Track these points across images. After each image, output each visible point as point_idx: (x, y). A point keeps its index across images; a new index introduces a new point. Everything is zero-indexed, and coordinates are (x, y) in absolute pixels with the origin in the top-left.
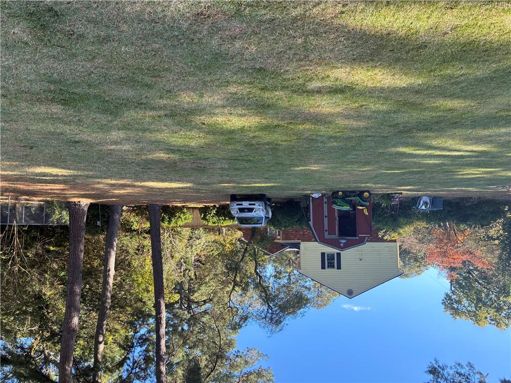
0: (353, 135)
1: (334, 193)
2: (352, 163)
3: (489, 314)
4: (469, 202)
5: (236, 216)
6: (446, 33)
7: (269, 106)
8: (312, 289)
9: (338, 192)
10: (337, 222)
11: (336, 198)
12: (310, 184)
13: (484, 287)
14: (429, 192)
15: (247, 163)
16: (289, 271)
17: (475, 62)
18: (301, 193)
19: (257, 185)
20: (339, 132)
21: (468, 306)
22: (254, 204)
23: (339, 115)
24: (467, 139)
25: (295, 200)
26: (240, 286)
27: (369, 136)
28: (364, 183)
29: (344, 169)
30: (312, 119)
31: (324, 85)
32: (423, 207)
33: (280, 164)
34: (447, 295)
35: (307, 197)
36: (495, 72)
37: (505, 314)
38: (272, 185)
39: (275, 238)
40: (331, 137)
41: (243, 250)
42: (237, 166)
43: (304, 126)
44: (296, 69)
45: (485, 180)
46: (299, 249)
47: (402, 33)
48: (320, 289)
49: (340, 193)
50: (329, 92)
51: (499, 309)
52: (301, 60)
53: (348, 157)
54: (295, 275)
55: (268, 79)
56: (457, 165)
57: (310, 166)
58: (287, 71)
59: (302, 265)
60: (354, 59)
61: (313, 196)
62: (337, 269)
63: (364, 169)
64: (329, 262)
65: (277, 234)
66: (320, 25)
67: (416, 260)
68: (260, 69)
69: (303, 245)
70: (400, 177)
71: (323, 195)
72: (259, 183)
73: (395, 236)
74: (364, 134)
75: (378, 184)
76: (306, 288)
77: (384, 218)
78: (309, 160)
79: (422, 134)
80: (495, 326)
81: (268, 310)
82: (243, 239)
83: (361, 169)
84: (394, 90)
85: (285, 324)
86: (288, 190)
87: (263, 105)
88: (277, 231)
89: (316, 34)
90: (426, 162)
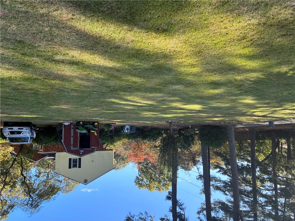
0: (86, 90)
1: (77, 123)
2: (87, 106)
3: (155, 185)
4: (147, 128)
5: (8, 137)
6: (128, 43)
7: (29, 66)
8: (63, 181)
9: (80, 122)
10: (79, 140)
11: (79, 125)
12: (62, 117)
13: (154, 171)
14: (129, 123)
15: (15, 101)
16: (47, 171)
17: (143, 60)
18: (57, 122)
19: (25, 116)
20: (77, 87)
21: (146, 182)
22: (22, 129)
23: (76, 77)
24: (144, 98)
25: (53, 127)
26: (9, 184)
27: (95, 91)
28: (94, 118)
29: (83, 109)
30: (60, 78)
31: (66, 59)
32: (126, 131)
33: (40, 103)
34: (137, 177)
35: (61, 124)
36: (153, 66)
37: (162, 184)
38: (36, 116)
39: (38, 151)
40: (73, 90)
41: (13, 160)
42: (8, 103)
43: (55, 81)
44: (46, 45)
45: (153, 118)
46: (55, 157)
47: (107, 38)
48: (68, 181)
49: (81, 123)
50: (69, 63)
51: (160, 182)
52: (49, 41)
53: (84, 102)
54: (52, 173)
55: (26, 48)
56: (141, 110)
57: (61, 106)
58: (40, 46)
59: (56, 167)
60: (82, 47)
61: (65, 124)
62: (79, 168)
63: (94, 109)
64: (74, 164)
65: (40, 149)
66: (59, 22)
67: (123, 160)
68: (20, 42)
69: (58, 154)
70: (114, 115)
71: (71, 124)
72: (26, 114)
73: (112, 147)
74: (92, 90)
75: (102, 118)
76: (59, 181)
77: (106, 137)
78: (60, 102)
79: (122, 93)
80: (158, 191)
81: (29, 199)
82: (14, 152)
83: (92, 110)
84: (106, 68)
85: (41, 206)
86: (48, 120)
87: (24, 65)
88: (40, 147)
89: (57, 27)
90: (126, 108)
